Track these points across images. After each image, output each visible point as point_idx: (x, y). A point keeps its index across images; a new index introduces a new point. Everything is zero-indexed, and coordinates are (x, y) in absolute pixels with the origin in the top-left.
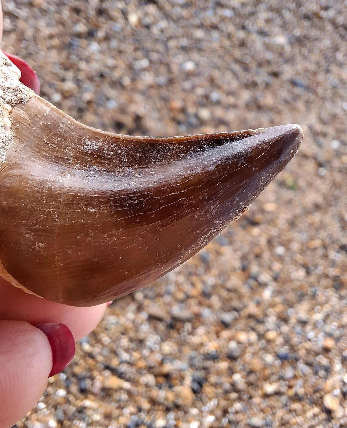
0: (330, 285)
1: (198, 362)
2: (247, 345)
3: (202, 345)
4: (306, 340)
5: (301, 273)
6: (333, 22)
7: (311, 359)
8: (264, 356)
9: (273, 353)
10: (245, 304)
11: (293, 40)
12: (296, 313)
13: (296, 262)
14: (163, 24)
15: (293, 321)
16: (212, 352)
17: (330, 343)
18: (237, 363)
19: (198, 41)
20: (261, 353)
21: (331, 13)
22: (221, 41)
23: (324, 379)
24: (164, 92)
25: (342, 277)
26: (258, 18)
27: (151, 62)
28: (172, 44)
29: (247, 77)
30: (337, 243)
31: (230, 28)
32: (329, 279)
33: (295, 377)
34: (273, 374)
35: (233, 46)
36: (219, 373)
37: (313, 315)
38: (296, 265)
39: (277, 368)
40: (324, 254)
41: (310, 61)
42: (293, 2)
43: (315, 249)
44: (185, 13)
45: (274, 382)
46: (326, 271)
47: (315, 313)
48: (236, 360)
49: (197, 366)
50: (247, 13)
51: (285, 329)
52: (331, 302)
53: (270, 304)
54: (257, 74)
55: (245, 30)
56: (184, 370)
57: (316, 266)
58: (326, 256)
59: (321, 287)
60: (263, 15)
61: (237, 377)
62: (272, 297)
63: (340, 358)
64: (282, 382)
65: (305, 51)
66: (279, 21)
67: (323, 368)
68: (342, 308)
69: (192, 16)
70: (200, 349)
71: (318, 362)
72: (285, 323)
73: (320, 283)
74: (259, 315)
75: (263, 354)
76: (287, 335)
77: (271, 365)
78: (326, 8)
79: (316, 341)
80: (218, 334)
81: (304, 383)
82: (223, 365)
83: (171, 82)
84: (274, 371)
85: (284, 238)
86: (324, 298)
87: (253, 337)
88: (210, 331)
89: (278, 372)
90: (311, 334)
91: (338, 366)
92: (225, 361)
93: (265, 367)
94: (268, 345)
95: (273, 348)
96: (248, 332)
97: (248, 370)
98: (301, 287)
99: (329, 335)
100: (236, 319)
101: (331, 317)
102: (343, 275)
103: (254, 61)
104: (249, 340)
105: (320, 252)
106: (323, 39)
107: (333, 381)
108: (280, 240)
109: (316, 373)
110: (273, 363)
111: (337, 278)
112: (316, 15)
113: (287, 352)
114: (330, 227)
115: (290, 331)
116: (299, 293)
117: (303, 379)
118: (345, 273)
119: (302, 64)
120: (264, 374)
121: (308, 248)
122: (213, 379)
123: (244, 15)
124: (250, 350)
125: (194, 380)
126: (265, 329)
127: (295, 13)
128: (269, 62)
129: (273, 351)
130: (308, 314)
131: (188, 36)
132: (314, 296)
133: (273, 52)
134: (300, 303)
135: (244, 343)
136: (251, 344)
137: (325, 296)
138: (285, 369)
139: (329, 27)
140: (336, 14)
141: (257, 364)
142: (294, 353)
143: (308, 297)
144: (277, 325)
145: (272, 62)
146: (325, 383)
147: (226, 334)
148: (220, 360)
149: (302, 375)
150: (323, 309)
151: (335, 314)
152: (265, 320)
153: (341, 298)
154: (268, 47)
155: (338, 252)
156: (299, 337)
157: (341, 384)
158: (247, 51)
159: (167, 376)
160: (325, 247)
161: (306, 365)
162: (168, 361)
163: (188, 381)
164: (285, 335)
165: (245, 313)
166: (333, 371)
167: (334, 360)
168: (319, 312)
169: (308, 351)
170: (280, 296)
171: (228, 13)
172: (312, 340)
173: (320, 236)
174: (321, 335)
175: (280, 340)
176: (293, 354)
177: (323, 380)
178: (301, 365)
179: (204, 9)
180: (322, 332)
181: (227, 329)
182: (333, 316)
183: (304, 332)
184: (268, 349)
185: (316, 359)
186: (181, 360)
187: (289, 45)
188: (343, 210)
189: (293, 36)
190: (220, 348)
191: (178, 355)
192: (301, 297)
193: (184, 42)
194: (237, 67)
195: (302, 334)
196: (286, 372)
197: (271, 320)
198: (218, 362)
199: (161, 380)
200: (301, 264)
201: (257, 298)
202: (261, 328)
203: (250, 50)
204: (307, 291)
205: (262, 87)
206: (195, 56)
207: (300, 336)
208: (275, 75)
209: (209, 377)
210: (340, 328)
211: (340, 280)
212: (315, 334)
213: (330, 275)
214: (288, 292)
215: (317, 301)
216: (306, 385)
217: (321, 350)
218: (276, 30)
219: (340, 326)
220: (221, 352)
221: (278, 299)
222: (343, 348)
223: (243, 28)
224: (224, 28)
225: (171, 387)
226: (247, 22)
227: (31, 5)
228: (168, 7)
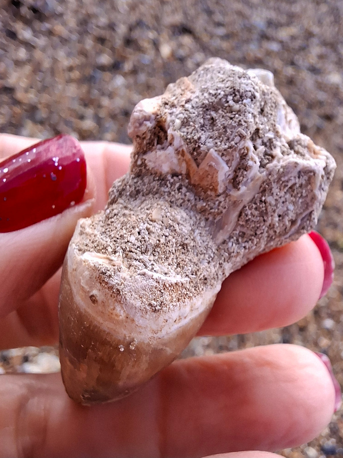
8: (305, 449)
9: (318, 446)
14: (199, 57)
26: (311, 53)
31: (277, 64)
35: (280, 84)
44: (225, 45)
50: (297, 47)
54: (308, 115)
55: (294, 66)
60: (315, 50)
66: (333, 57)
69: (233, 49)
75: (306, 447)
76: (334, 424)
85: (334, 308)
95: (317, 440)
103: (303, 101)
108: (329, 312)
113: (335, 445)
115: (338, 420)
123: (294, 49)
128: (320, 104)
129: (317, 444)
133: (326, 91)
145: (325, 103)
154: (320, 86)
158: (296, 90)
171: (274, 47)
175: (325, 431)
179: (247, 41)
203: (299, 89)
205: (312, 131)
208: (329, 118)
218: (330, 66)
223: (292, 63)
224: (270, 64)
226: (296, 57)
227: (50, 33)
228: (205, 39)
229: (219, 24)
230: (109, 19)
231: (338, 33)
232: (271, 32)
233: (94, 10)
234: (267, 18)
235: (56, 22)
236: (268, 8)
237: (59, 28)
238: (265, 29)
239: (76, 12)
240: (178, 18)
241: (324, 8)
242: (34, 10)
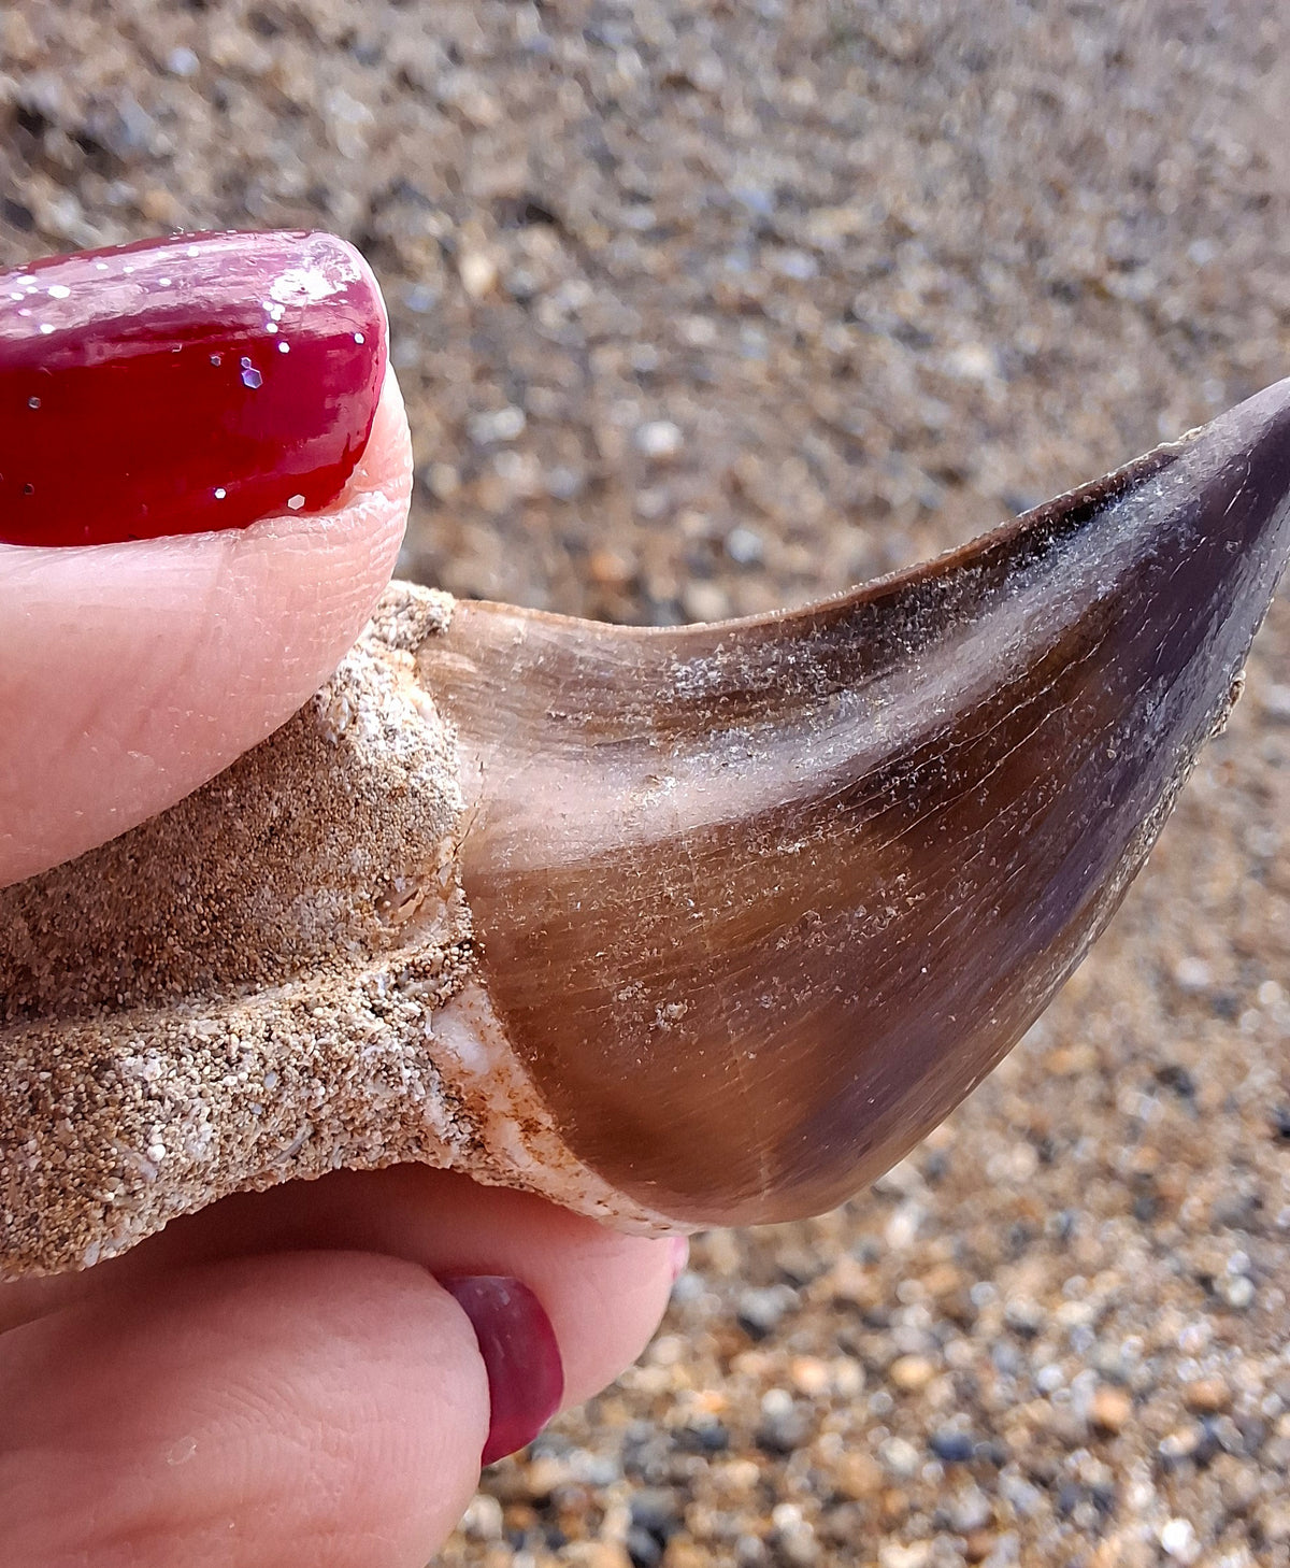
0: (1121, 1204)
1: (654, 1458)
2: (827, 1405)
3: (670, 1398)
4: (1031, 1393)
5: (1020, 1160)
6: (1149, 313)
7: (1048, 1462)
8: (883, 1445)
9: (919, 1434)
10: (824, 1259)
11: (1017, 365)
12: (1002, 1296)
13: (1006, 1120)
14: (577, 293)
15: (989, 1324)
16: (704, 1425)
17: (1114, 1408)
18: (791, 1468)
19: (695, 353)
20: (874, 1435)
21: (1142, 284)
22: (774, 359)
23: (1091, 1535)
24: (573, 522)
25: (1161, 1179)
26: (902, 285)
27: (530, 417)
28: (607, 360)
29: (856, 482)
30: (1148, 1059)
31: (805, 316)
32: (1116, 1182)
33: (991, 1524)
34: (914, 1509)
35: (814, 376)
36: (726, 1501)
37: (1060, 1308)
38: (1003, 1132)
39: (930, 1488)
40: (1101, 1097)
41: (1071, 437)
42: (1017, 240)
43: (1073, 1077)
44: (652, 258)
45: (920, 1538)
46: (1109, 1155)
47: (1067, 1299)
48: (789, 1457)
49: (649, 1470)
50: (863, 269)
51: (961, 1351)
52: (1120, 1262)
53: (913, 1263)
54: (893, 470)
55: (853, 324)
56: (604, 1486)
57: (1074, 1136)
58: (1107, 1104)
59: (1088, 1209)
60: (917, 278)
61: (788, 1516)
62: (918, 1238)
63: (1150, 1461)
64: (946, 1541)
65: (1054, 402)
66: (967, 299)
67: (1091, 1496)
68: (1158, 1285)
69: (678, 270)
70: (665, 1413)
71: (1072, 1473)
72: (960, 1333)
73: (1088, 1196)
74: (871, 1302)
75: (884, 1438)
76: (967, 1371)
77: (911, 1479)
78: (1127, 266)
79: (1067, 1400)
80: (726, 1363)
81: (1023, 1547)
82: (743, 1472)
83: (597, 487)
84: (919, 1500)
86: (1098, 1247)
87: (849, 1376)
88: (699, 1349)
89: (933, 1505)
90: (1050, 1375)
91: (1140, 1492)
92: (749, 1458)
93: (890, 1481)
94: (901, 1407)
95: (915, 1417)
96: (832, 1357)
97: (828, 1493)
98: (1021, 1208)
99: (1112, 1379)
100: (791, 1313)
101: (1122, 1315)
102: (1166, 1171)
103: (881, 428)
104: (834, 1387)
105: (1090, 1087)
106: (1115, 369)
107: (1123, 1542)
109: (1064, 1513)
110: (917, 1469)
111: (1146, 1182)
112: (1095, 287)
113: (968, 1432)
114: (1123, 1004)
115: (977, 1359)
116: (1013, 1229)
117: (1016, 1532)
118: (1174, 1166)
119: (1043, 446)
120: (883, 1510)
121: (1048, 1074)
122: (705, 1519)
123: (852, 273)
124: (839, 1421)
125: (637, 1523)
126: (893, 1348)
127: (1024, 276)
128: (931, 436)
129: (916, 1428)
130: (1041, 1303)
131: (661, 336)
132: (1063, 1240)
133: (946, 400)
134: (1016, 1263)
135: (815, 1398)
136: (840, 1402)
137: (1103, 1243)
138: (956, 1494)
139: (1135, 329)
140: (1159, 284)
141: (860, 1472)
142: (990, 1439)
143: (1043, 1244)
144: (932, 1335)
145: (942, 435)
146: (1096, 1549)
147: (753, 1362)
148: (731, 1455)
149: (1015, 1518)
150: (1092, 1285)
151: (1134, 1307)
152: (893, 1321)
153: (1157, 1251)
154: (931, 384)
155: (1151, 1091)
156: (1009, 1384)
157: (1151, 1553)
158: (859, 394)
159: (544, 1505)
160: (1105, 1071)
161: (1029, 1484)
162: (549, 1452)
163: (617, 1524)
164: (961, 1374)
165: (822, 1290)
166: (1123, 1505)
167: (1127, 1469)
168: (1079, 1297)
169: (1041, 1434)
170: (947, 1239)
171: (797, 265)
172: (1053, 1396)
173: (1090, 1034)
174: (1084, 1380)
175: (942, 1391)
176: (986, 1443)
177: (1087, 1540)
178: (1013, 1483)
179: (720, 249)
180: (1088, 1367)
181: (760, 1348)
182: (1126, 1313)
183: (1028, 1367)
184: (900, 1423)
185: (1065, 1462)
186: (594, 1450)
187: (1003, 381)
188: (1173, 947)
189: (1017, 353)
190: (733, 1410)
191: (586, 1431)
192: (1021, 1242)
193: (647, 356)
194: (823, 449)
195: (1022, 1373)
196: (961, 1507)
197: (915, 1320)
198: (725, 1460)
199: (523, 1517)
200: (1021, 1129)
201: (867, 1239)
202: (877, 1347)
203: (869, 392)
204: (1041, 1222)
205: (905, 517)
206: (683, 403)
207: (1012, 1379)
208: (953, 477)
209: (693, 1514)
210: (1151, 1355)
211: (1156, 1187)
212: (1064, 1374)
213: (1121, 1171)
214: (975, 1224)
215: (1074, 1258)
216: (1028, 1556)
217: (1084, 1432)
218: (959, 327)
219: (1153, 1352)
220: (736, 1425)
221: (940, 1248)
222: (1160, 1427)
223: (849, 316)
224: (784, 316)
225: (556, 1543)
226: (861, 298)
227: (134, 213)
228: (595, 239)
229: (636, 198)
230: (311, 176)
231: (981, 229)
232: (786, 222)
233: (265, 145)
234: (776, 180)
235: (149, 179)
236: (781, 152)
237: (160, 199)
238: (769, 213)
239: (211, 152)
240: (513, 177)
241: (941, 154)
242: (86, 142)
